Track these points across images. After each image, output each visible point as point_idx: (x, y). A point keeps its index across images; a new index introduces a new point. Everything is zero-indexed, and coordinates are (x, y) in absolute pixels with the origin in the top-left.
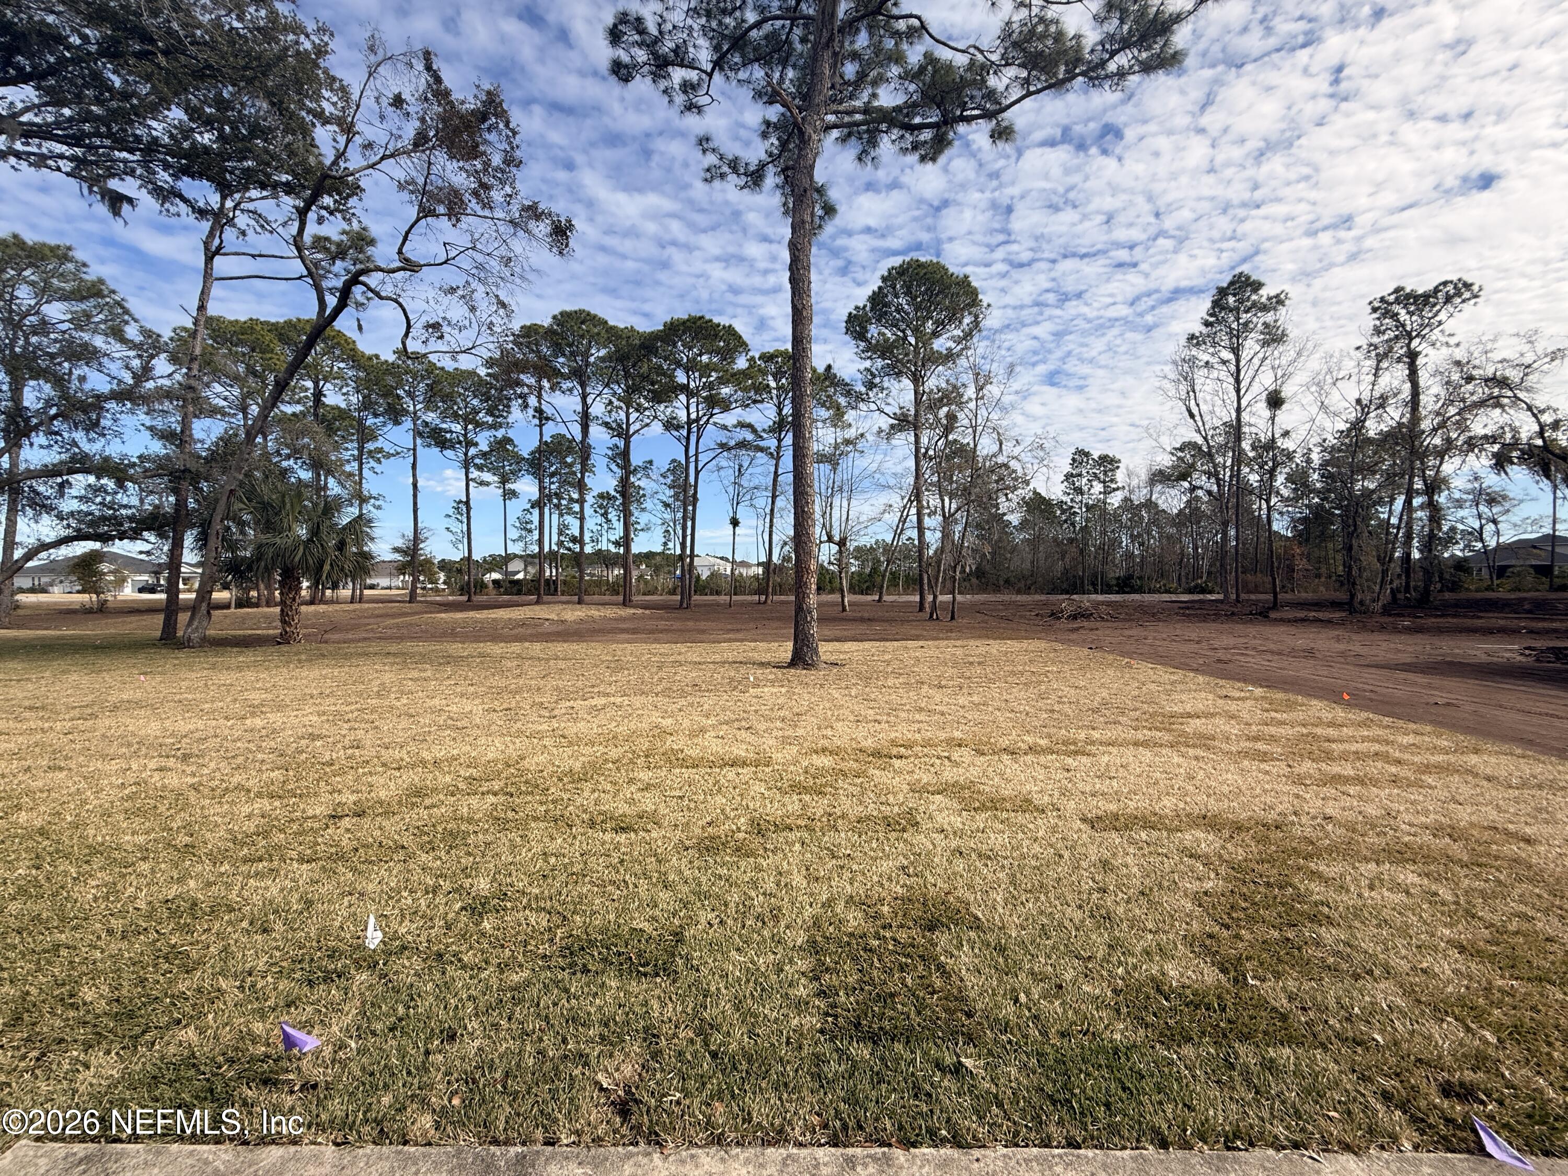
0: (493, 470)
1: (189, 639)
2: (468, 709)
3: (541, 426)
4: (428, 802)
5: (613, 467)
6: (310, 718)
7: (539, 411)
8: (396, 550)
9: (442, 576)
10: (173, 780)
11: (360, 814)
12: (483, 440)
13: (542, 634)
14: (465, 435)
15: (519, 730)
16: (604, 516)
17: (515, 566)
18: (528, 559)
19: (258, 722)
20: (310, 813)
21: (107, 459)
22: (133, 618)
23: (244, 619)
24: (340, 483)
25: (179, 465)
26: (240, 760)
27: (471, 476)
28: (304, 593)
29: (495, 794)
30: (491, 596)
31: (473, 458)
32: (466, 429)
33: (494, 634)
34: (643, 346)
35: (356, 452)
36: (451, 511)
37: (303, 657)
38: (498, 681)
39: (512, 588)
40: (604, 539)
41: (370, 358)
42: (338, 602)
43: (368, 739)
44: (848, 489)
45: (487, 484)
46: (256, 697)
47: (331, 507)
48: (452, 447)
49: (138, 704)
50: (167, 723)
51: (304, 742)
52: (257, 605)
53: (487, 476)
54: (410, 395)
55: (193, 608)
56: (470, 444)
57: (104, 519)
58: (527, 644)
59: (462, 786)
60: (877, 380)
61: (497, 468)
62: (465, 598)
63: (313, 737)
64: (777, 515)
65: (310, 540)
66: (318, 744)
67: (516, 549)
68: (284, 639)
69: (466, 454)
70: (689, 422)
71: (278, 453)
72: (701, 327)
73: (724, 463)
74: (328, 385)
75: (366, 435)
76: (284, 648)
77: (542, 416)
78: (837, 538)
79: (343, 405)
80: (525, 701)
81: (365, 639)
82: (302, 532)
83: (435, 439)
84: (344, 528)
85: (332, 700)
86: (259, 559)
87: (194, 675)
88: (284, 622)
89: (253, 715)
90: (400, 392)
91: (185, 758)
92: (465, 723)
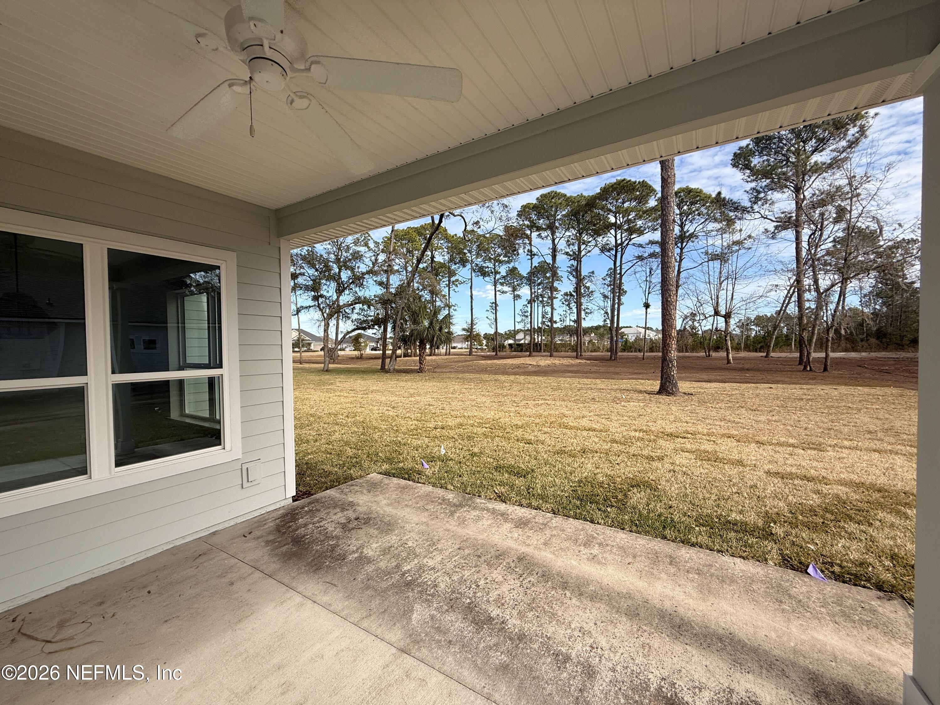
0: (509, 284)
1: (390, 370)
2: (484, 400)
3: (532, 259)
4: (464, 427)
5: (571, 277)
6: (428, 399)
7: (530, 251)
8: (464, 329)
9: (484, 342)
10: (391, 413)
11: (443, 428)
12: (503, 270)
13: (527, 372)
14: (494, 269)
15: (502, 410)
16: (568, 305)
17: (520, 336)
18: (525, 332)
19: (413, 399)
20: (428, 426)
21: (365, 298)
22: (371, 361)
23: (407, 361)
24: (441, 300)
25: (386, 298)
26: (408, 410)
27: (497, 289)
28: (427, 351)
29: (486, 428)
30: (508, 352)
31: (498, 280)
32: (495, 265)
33: (504, 371)
34: (586, 205)
35: (447, 283)
36: (489, 308)
37: (427, 378)
38: (499, 391)
39: (519, 348)
40: (568, 319)
41: (453, 237)
42: (440, 355)
43: (447, 407)
44: (734, 277)
45: (506, 292)
46: (412, 391)
47: (436, 312)
48: (489, 275)
49: (378, 391)
50: (387, 397)
51: (427, 407)
52: (410, 356)
53: (506, 288)
54: (470, 252)
55: (391, 357)
56: (497, 273)
57: (364, 321)
58: (517, 376)
59: (476, 424)
60: (762, 195)
61: (511, 284)
62: (494, 353)
63: (429, 405)
65: (429, 327)
66: (431, 407)
67: (519, 327)
68: (420, 371)
69: (495, 278)
70: (617, 245)
71: (418, 289)
72: (624, 186)
73: (639, 269)
74: (436, 253)
75: (452, 273)
76: (420, 374)
77: (532, 254)
78: (723, 313)
79: (442, 261)
80: (507, 400)
81: (450, 372)
82: (426, 323)
83: (481, 272)
84: (441, 321)
85: (436, 394)
86: (412, 336)
87: (392, 383)
88: (420, 363)
89: (411, 397)
90: (466, 251)
91: (393, 408)
92: (482, 405)
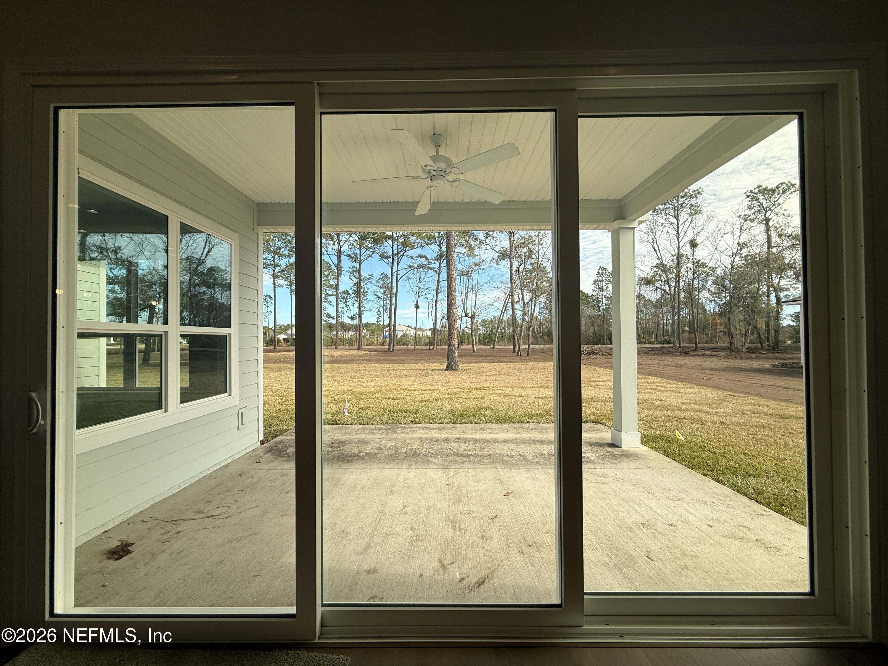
0: (286, 278)
5: (353, 278)
14: (274, 261)
16: (345, 303)
27: (276, 282)
30: (284, 346)
31: (277, 273)
32: (274, 258)
40: (345, 315)
44: (476, 289)
45: (282, 286)
48: (268, 268)
53: (283, 282)
56: (276, 265)
62: (272, 347)
64: (439, 303)
69: (274, 271)
70: (393, 255)
73: (411, 276)
78: (470, 315)
